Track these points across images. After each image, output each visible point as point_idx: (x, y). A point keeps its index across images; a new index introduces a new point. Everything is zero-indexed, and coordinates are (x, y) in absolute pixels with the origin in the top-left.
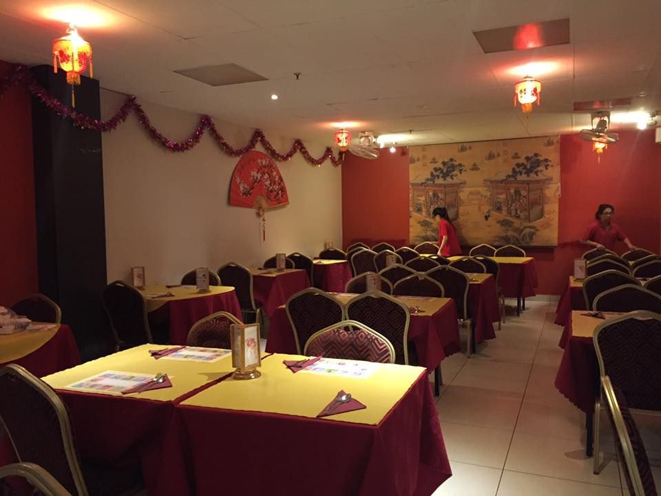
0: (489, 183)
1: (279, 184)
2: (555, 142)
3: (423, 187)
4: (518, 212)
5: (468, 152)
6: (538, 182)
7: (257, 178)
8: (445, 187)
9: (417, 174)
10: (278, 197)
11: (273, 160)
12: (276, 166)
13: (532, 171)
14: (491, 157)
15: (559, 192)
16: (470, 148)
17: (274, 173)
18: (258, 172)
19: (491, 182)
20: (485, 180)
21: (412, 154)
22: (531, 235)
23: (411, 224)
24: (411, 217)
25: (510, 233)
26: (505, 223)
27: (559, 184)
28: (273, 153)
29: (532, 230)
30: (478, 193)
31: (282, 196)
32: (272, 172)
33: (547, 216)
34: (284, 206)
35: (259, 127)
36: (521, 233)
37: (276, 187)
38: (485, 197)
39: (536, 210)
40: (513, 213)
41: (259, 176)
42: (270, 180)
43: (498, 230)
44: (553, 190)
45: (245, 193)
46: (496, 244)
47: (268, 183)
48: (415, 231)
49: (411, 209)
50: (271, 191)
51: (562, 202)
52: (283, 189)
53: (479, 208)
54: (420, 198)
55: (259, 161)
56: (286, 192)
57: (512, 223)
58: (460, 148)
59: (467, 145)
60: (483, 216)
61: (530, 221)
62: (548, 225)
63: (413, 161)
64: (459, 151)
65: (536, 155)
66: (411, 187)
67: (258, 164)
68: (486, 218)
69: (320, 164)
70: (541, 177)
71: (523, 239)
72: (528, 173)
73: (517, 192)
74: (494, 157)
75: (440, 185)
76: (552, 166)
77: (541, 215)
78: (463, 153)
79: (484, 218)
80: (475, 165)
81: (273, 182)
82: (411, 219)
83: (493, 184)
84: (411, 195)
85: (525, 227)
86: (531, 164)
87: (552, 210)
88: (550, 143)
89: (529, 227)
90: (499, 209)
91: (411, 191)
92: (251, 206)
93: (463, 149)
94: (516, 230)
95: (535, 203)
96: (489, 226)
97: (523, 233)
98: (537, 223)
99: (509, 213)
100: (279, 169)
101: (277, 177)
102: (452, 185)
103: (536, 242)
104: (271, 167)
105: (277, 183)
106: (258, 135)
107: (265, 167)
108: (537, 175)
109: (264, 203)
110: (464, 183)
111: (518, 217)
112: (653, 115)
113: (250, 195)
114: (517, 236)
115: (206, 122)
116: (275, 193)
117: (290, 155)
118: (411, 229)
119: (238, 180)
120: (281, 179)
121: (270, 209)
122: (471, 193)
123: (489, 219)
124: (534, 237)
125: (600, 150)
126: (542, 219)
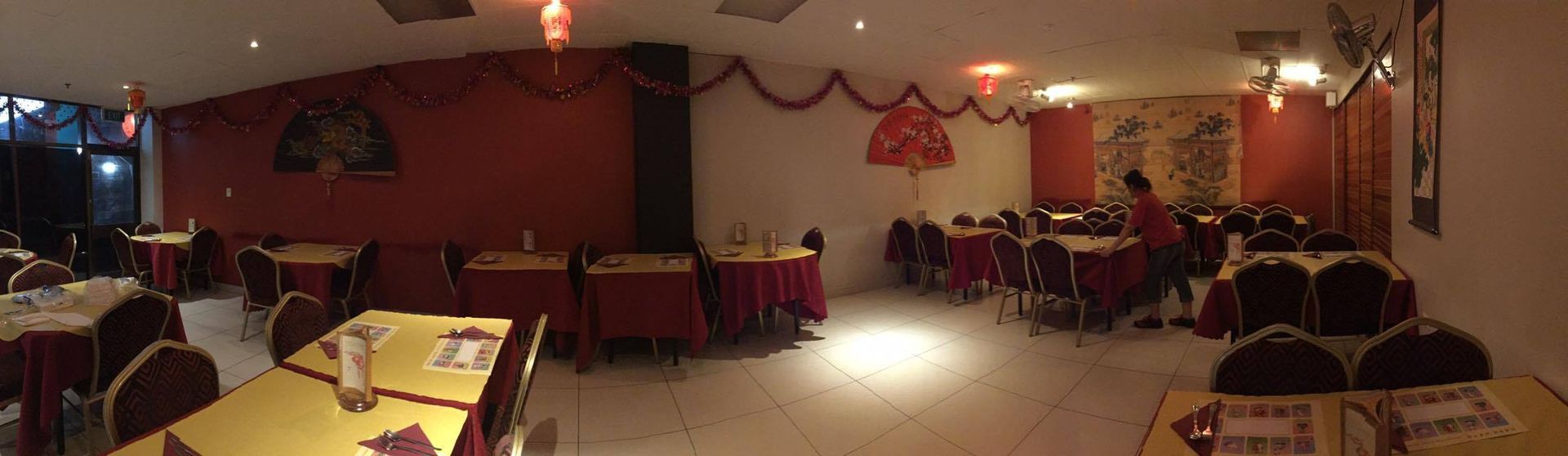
0: (1172, 142)
1: (942, 142)
2: (1236, 101)
3: (1106, 146)
4: (1203, 172)
5: (1151, 109)
6: (1221, 142)
7: (910, 134)
8: (1128, 146)
9: (1101, 132)
10: (941, 154)
11: (936, 117)
12: (939, 124)
13: (1215, 131)
14: (1173, 114)
15: (1241, 153)
16: (1153, 104)
17: (935, 131)
18: (912, 129)
19: (1174, 140)
20: (1168, 139)
21: (1095, 111)
22: (1216, 195)
23: (1096, 183)
24: (1095, 176)
25: (1195, 193)
26: (1190, 183)
27: (1241, 145)
28: (933, 108)
29: (1217, 190)
30: (1162, 152)
31: (946, 155)
32: (932, 129)
33: (1229, 176)
34: (950, 165)
35: (914, 81)
36: (1205, 193)
37: (938, 145)
38: (1169, 156)
39: (1220, 170)
40: (1198, 173)
41: (914, 133)
42: (930, 138)
43: (1183, 190)
44: (1235, 151)
45: (892, 151)
46: (1181, 203)
47: (925, 141)
48: (1100, 191)
49: (1096, 168)
50: (930, 149)
51: (1243, 162)
52: (948, 148)
53: (1163, 167)
54: (1104, 157)
55: (915, 117)
56: (952, 150)
57: (1197, 182)
58: (1142, 105)
59: (1150, 102)
60: (1167, 175)
61: (1214, 182)
62: (1232, 186)
63: (1096, 119)
64: (1141, 108)
65: (1219, 114)
66: (1095, 146)
67: (912, 120)
68: (1171, 177)
69: (998, 123)
70: (1224, 137)
71: (1208, 199)
72: (1211, 132)
73: (1201, 152)
74: (1176, 115)
75: (1123, 144)
76: (1233, 126)
77: (1225, 175)
78: (1146, 110)
79: (1168, 178)
80: (1157, 123)
81: (933, 139)
82: (1096, 179)
83: (1177, 143)
84: (1095, 155)
85: (1210, 188)
86: (1214, 123)
87: (1234, 169)
88: (1231, 103)
89: (1214, 187)
90: (1183, 168)
91: (1095, 150)
92: (901, 165)
93: (1145, 106)
94: (1200, 190)
95: (1217, 164)
96: (1173, 185)
97: (1208, 193)
98: (1221, 183)
99: (1194, 173)
100: (943, 125)
101: (940, 134)
102: (1136, 144)
103: (1221, 202)
104: (929, 125)
105: (939, 141)
106: (913, 89)
107: (922, 123)
108: (1220, 135)
109: (919, 162)
110: (1147, 141)
111: (1203, 177)
112: (1323, 72)
113: (900, 152)
114: (1201, 195)
115: (837, 76)
116: (936, 151)
117: (958, 113)
118: (1096, 189)
119: (882, 137)
120: (945, 137)
121: (928, 167)
122: (1155, 152)
123: (1174, 178)
124: (1219, 197)
125: (1276, 110)
126: (1225, 180)
